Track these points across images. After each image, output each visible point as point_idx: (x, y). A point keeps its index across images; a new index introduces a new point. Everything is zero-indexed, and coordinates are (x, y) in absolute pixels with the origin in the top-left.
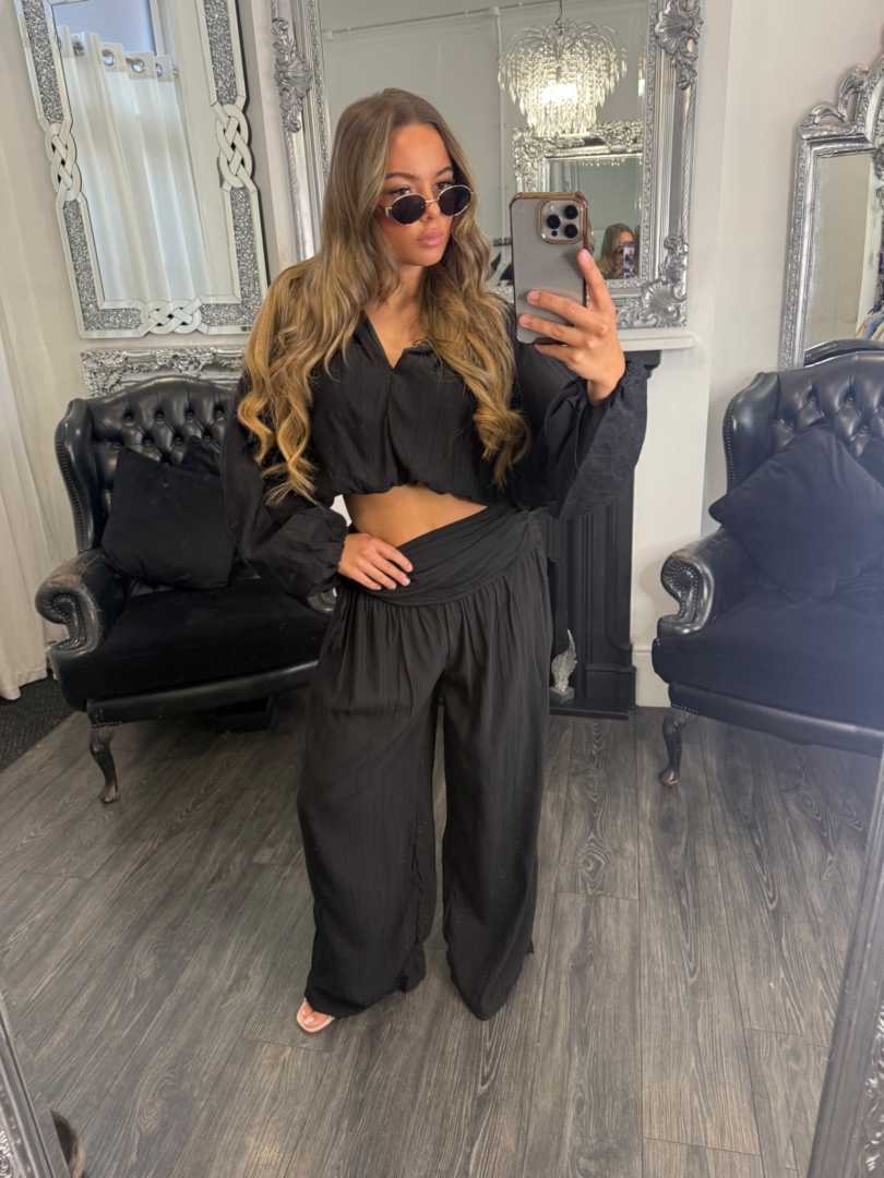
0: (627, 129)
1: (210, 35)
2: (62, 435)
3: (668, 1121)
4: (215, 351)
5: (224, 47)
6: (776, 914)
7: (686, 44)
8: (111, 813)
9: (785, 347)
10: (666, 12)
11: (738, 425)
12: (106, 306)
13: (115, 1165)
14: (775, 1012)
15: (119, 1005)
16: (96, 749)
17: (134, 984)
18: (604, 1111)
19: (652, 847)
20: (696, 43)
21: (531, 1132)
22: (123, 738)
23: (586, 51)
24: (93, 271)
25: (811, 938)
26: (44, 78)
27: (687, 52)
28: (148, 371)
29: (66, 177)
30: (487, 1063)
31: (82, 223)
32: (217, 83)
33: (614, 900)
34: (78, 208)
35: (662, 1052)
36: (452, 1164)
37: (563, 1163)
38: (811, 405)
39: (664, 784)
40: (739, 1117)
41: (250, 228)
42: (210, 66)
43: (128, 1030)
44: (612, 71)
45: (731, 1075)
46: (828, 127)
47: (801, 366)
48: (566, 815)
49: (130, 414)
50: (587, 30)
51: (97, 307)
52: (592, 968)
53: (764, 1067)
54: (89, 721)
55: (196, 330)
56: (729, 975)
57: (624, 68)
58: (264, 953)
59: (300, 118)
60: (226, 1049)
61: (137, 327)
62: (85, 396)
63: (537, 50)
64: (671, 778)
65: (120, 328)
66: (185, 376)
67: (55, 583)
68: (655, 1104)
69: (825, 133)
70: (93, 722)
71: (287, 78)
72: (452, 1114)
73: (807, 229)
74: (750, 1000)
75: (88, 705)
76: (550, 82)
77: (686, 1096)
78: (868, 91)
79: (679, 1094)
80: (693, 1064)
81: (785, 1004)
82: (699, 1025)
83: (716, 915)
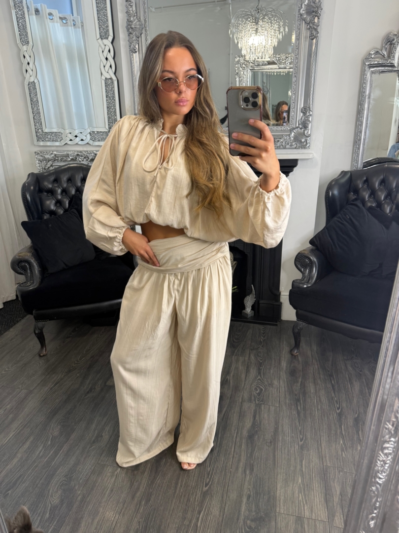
0: (287, 57)
1: (97, 7)
2: (25, 189)
3: (288, 505)
5: (103, 13)
6: (340, 415)
7: (314, 19)
8: (43, 361)
9: (354, 159)
10: (306, 3)
11: (332, 194)
12: (46, 130)
13: (39, 518)
14: (337, 459)
15: (43, 447)
16: (37, 332)
17: (51, 438)
18: (259, 499)
19: (286, 383)
20: (319, 19)
21: (226, 508)
22: (50, 328)
23: (269, 21)
24: (41, 114)
26: (20, 24)
27: (315, 22)
28: (66, 161)
29: (29, 71)
30: (208, 477)
31: (36, 92)
32: (100, 29)
33: (268, 406)
34: (35, 85)
35: (286, 474)
36: (190, 522)
37: (240, 523)
38: (365, 186)
39: (292, 355)
40: (319, 505)
41: (114, 97)
42: (97, 22)
43: (47, 458)
44: (281, 31)
45: (317, 485)
46: (378, 60)
47: (361, 169)
48: (248, 368)
49: (56, 180)
50: (270, 11)
51: (42, 131)
52: (257, 436)
53: (332, 483)
54: (34, 319)
55: (88, 143)
56: (318, 441)
57: (287, 30)
58: (109, 426)
59: (137, 47)
60: (91, 469)
61: (60, 141)
62: (36, 171)
63: (247, 19)
64: (296, 352)
65: (53, 141)
66: (82, 164)
67: (20, 256)
68: (282, 498)
69: (376, 62)
70: (36, 320)
71: (132, 28)
72: (191, 499)
73: (366, 106)
74: (326, 452)
75: (34, 312)
76: (253, 35)
77: (296, 495)
78: (396, 44)
79: (293, 494)
80: (300, 481)
81: (342, 454)
82: (304, 463)
83: (313, 415)
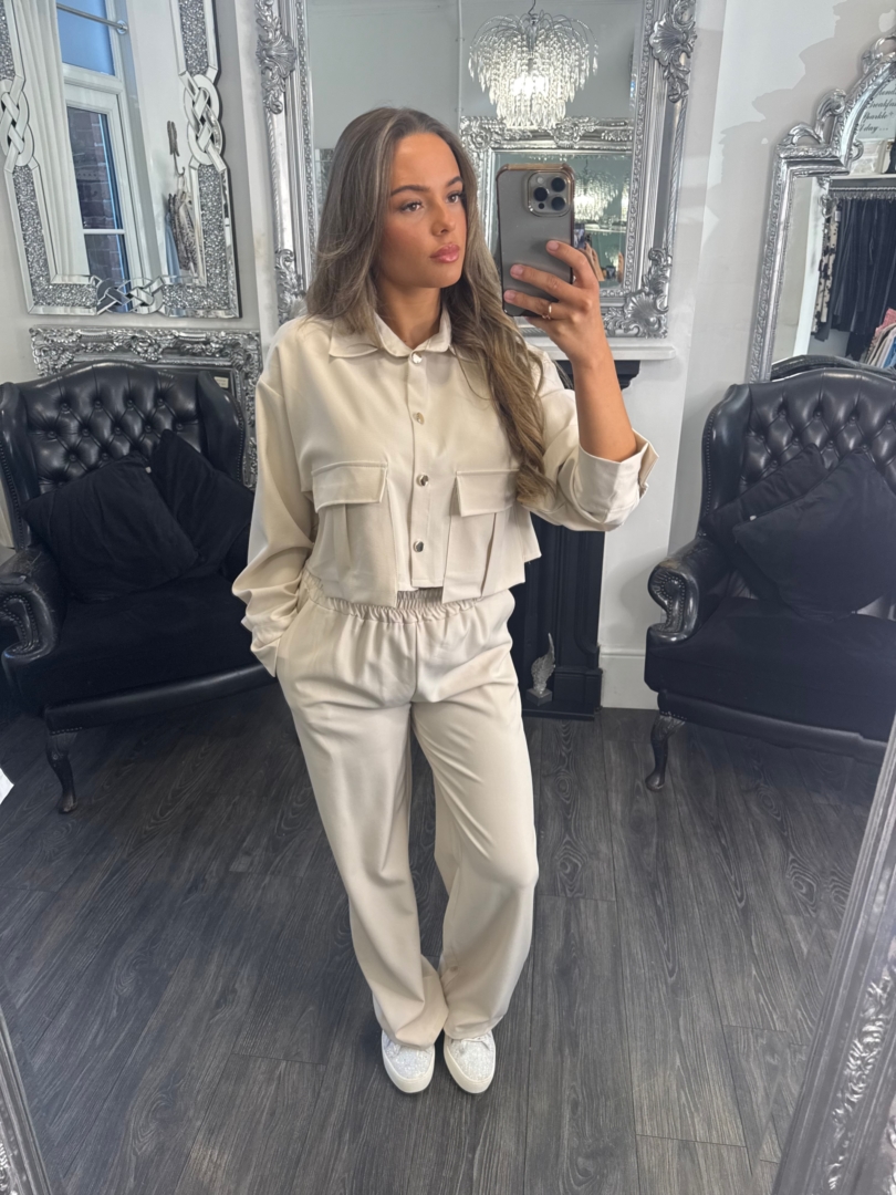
1: (180, 1)
3: (659, 1118)
4: (177, 334)
5: (195, 14)
6: (745, 912)
7: (679, 57)
8: (74, 821)
9: (754, 359)
10: (662, 23)
11: (717, 435)
12: (58, 280)
13: (113, 1190)
14: (749, 1009)
15: (102, 1024)
16: (55, 758)
17: (116, 1002)
18: (597, 1110)
19: (626, 850)
20: (689, 57)
21: (530, 1135)
23: (559, 45)
24: (45, 242)
25: (778, 935)
27: (680, 65)
28: (104, 351)
29: (16, 139)
31: (34, 190)
32: (186, 51)
33: (593, 902)
34: (30, 174)
35: (648, 1051)
36: (456, 1169)
37: (562, 1164)
38: (782, 418)
40: (724, 1111)
42: (179, 33)
43: (113, 1050)
44: (584, 67)
45: (711, 1069)
46: (805, 148)
47: (768, 379)
50: (560, 23)
51: (48, 281)
52: (577, 971)
53: (743, 1062)
54: (46, 728)
55: (157, 311)
56: (705, 974)
57: (595, 65)
58: (249, 966)
59: (282, 99)
60: (218, 1067)
63: (508, 39)
65: (73, 304)
66: (144, 359)
68: (646, 1103)
69: (802, 153)
70: (51, 729)
71: (271, 57)
72: (452, 1121)
73: (780, 246)
74: (726, 997)
75: (46, 711)
76: (522, 74)
77: (674, 1094)
78: (844, 115)
79: (667, 1092)
80: (678, 1062)
81: (758, 1000)
82: (681, 1022)
83: (690, 915)
